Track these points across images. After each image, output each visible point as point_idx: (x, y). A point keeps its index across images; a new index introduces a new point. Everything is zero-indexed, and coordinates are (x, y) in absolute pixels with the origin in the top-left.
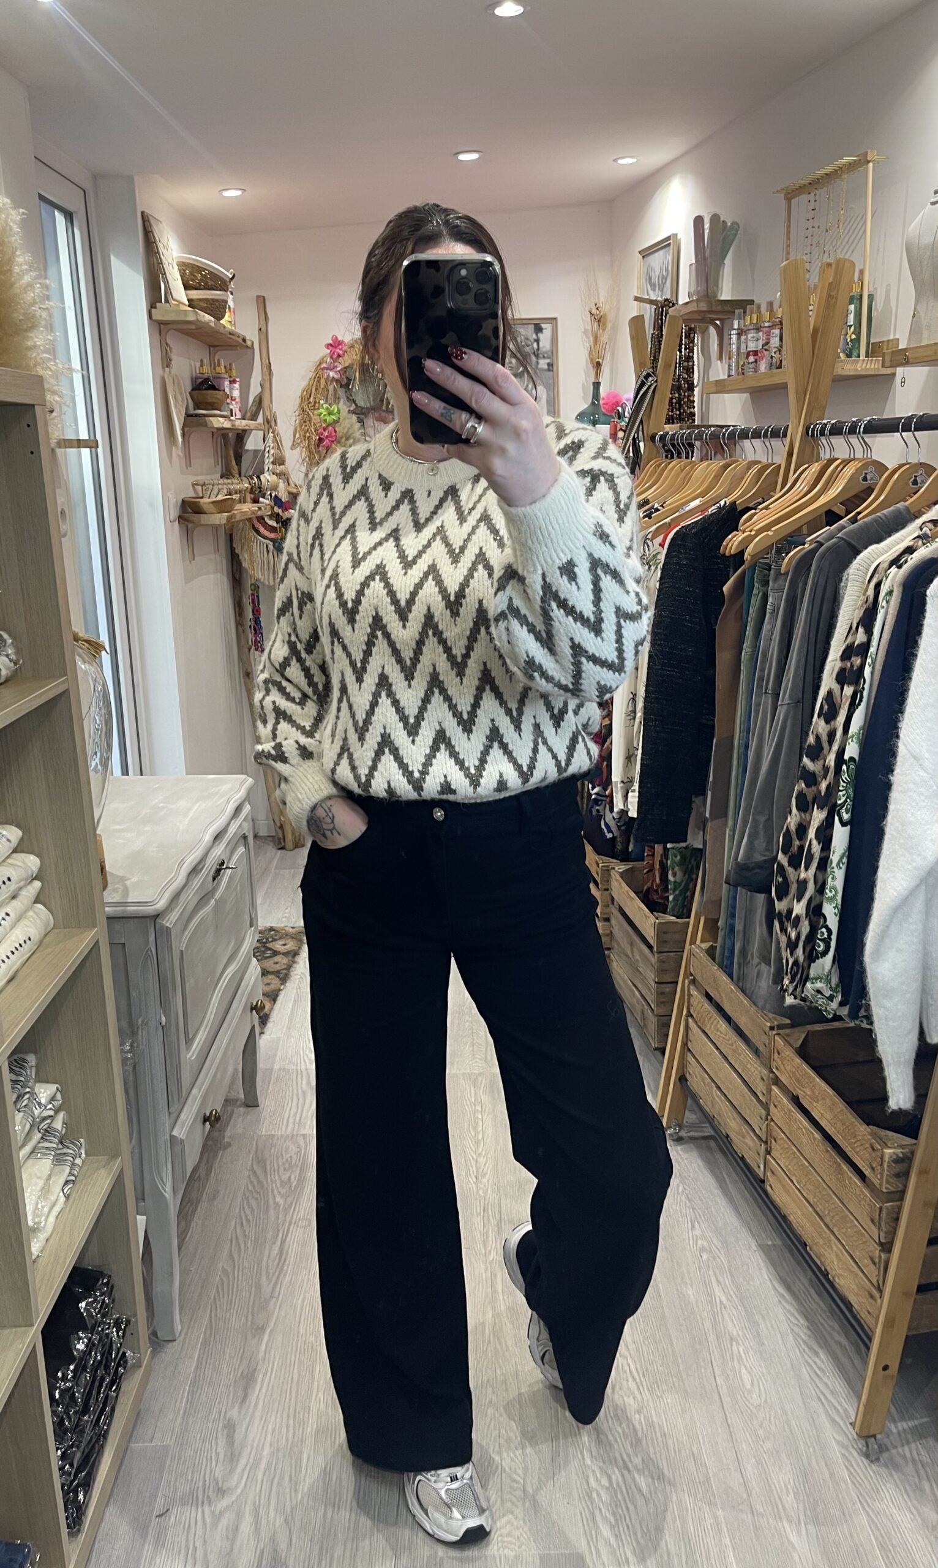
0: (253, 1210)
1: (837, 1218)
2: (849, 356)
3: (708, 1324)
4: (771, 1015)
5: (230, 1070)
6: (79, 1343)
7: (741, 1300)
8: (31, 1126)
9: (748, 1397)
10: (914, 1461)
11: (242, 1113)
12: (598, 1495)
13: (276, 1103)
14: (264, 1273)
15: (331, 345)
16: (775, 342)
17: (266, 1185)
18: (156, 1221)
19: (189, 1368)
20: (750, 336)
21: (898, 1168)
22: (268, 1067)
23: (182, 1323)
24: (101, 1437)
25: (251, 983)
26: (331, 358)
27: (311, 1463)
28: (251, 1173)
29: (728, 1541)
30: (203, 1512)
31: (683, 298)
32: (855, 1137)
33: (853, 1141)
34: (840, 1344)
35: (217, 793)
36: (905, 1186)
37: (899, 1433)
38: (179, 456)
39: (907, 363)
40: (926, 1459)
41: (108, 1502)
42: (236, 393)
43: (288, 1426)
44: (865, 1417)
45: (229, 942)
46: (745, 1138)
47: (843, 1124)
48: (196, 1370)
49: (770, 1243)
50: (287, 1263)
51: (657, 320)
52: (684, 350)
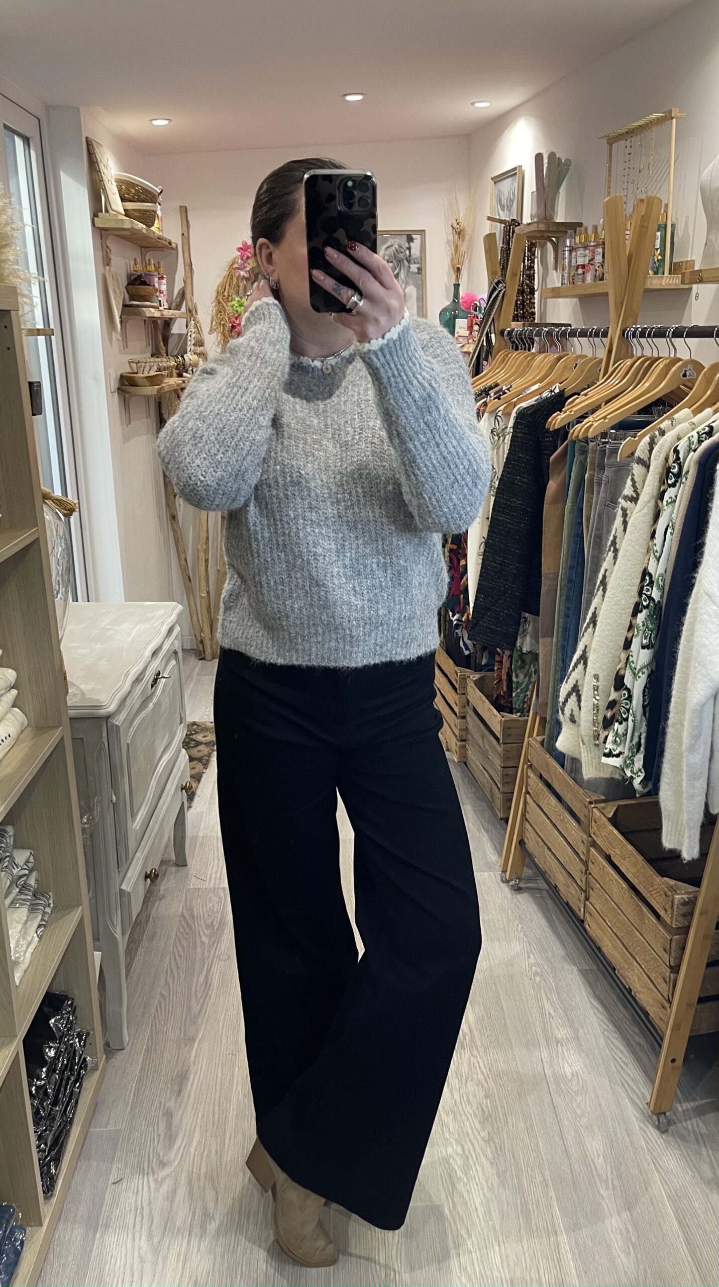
0: (183, 948)
1: (638, 948)
2: (656, 273)
3: (539, 1030)
4: (590, 793)
5: (165, 839)
6: (50, 1051)
7: (565, 1013)
8: (11, 882)
9: (569, 1085)
10: (694, 1130)
11: (174, 871)
12: (454, 1160)
13: (201, 863)
14: (193, 996)
15: (240, 248)
16: (598, 258)
17: (194, 928)
18: (110, 957)
19: (134, 1069)
20: (579, 253)
21: (685, 910)
22: (195, 834)
23: (129, 1035)
24: (68, 1123)
25: (182, 769)
26: (242, 259)
27: (232, 1141)
28: (182, 919)
29: (552, 1194)
30: (148, 1181)
31: (526, 219)
32: (652, 886)
33: (651, 889)
34: (639, 1044)
35: (153, 617)
36: (690, 923)
37: (683, 1111)
38: (118, 340)
39: (700, 281)
40: (704, 1130)
42: (164, 288)
43: (214, 1112)
44: (657, 1100)
45: (164, 736)
46: (568, 887)
47: (644, 876)
48: (141, 1071)
49: (588, 968)
50: (212, 988)
51: (505, 236)
52: (526, 261)
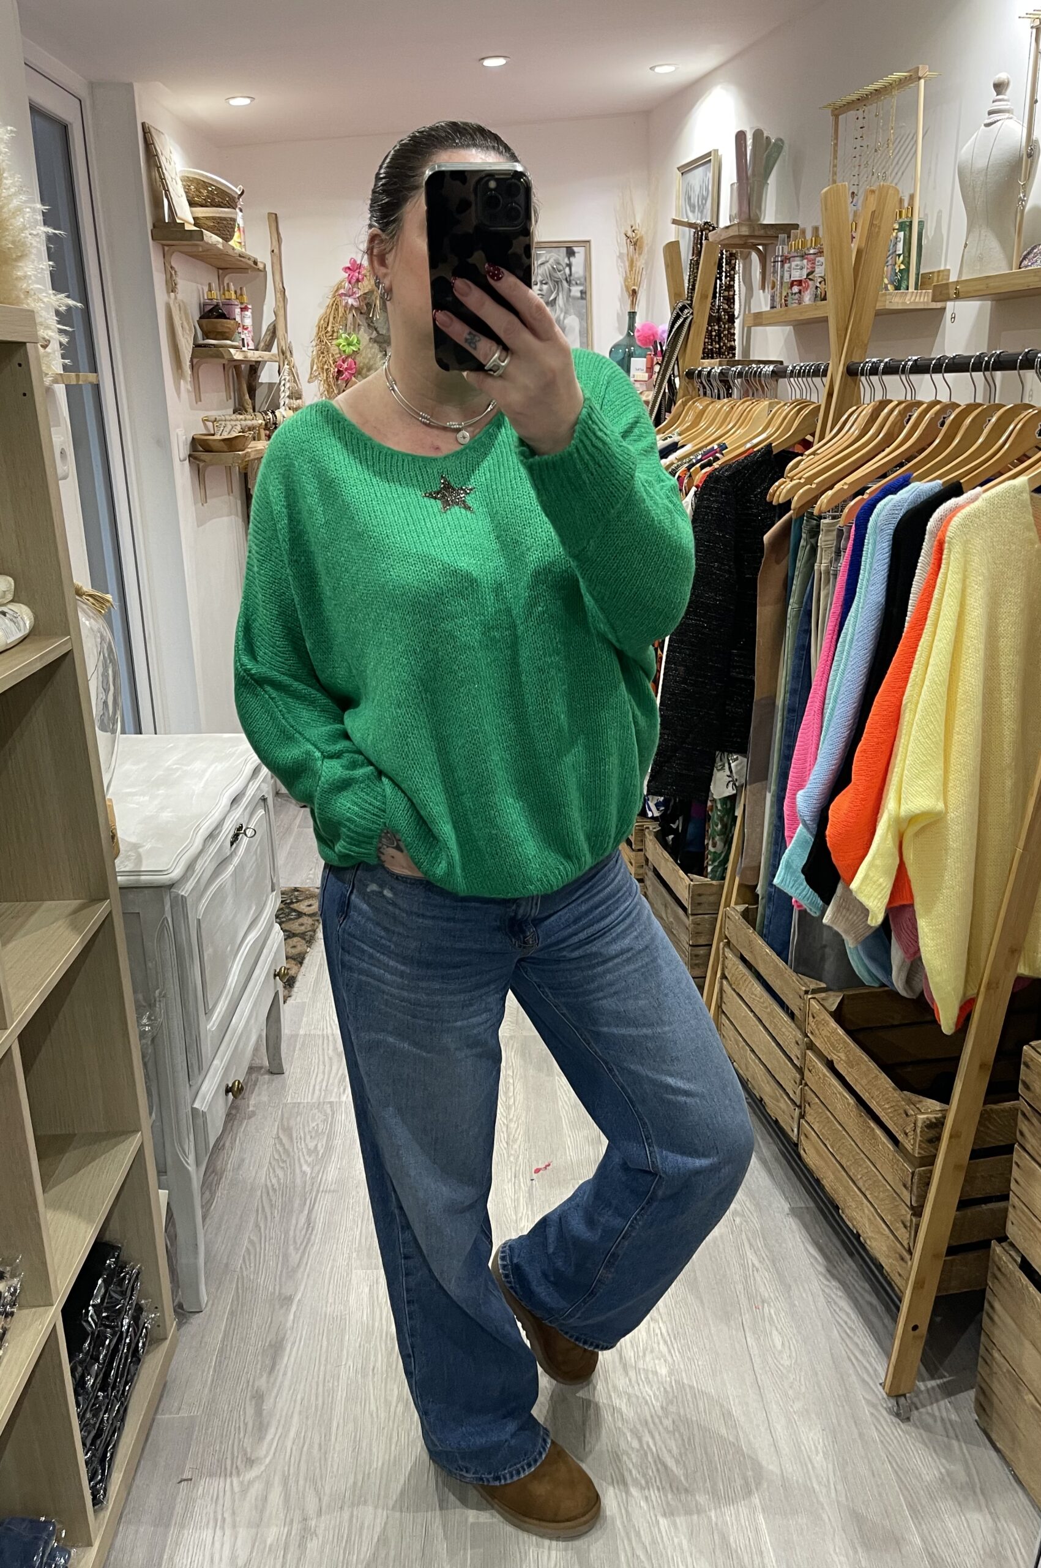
0: (279, 1180)
1: (870, 1182)
2: (897, 288)
3: (740, 1287)
4: (806, 979)
5: (254, 1039)
7: (774, 1262)
9: (779, 1359)
10: (942, 1419)
11: (266, 1081)
13: (301, 1069)
14: (291, 1242)
15: (349, 268)
16: (820, 271)
17: (292, 1154)
18: (179, 1194)
19: (215, 1338)
20: (794, 264)
21: (932, 1134)
22: (293, 1033)
23: (208, 1294)
25: (275, 949)
26: (349, 282)
28: (276, 1140)
30: (232, 1485)
31: (724, 222)
32: (888, 1102)
33: (887, 1106)
34: (870, 1304)
35: (234, 753)
36: (936, 1149)
37: (928, 1391)
38: (188, 390)
39: (958, 296)
40: (955, 1418)
41: (135, 1475)
42: (248, 322)
43: (317, 1395)
44: (894, 1377)
45: (250, 908)
46: (777, 1101)
47: (878, 1089)
49: (803, 1205)
50: (314, 1232)
51: (695, 244)
52: (723, 278)
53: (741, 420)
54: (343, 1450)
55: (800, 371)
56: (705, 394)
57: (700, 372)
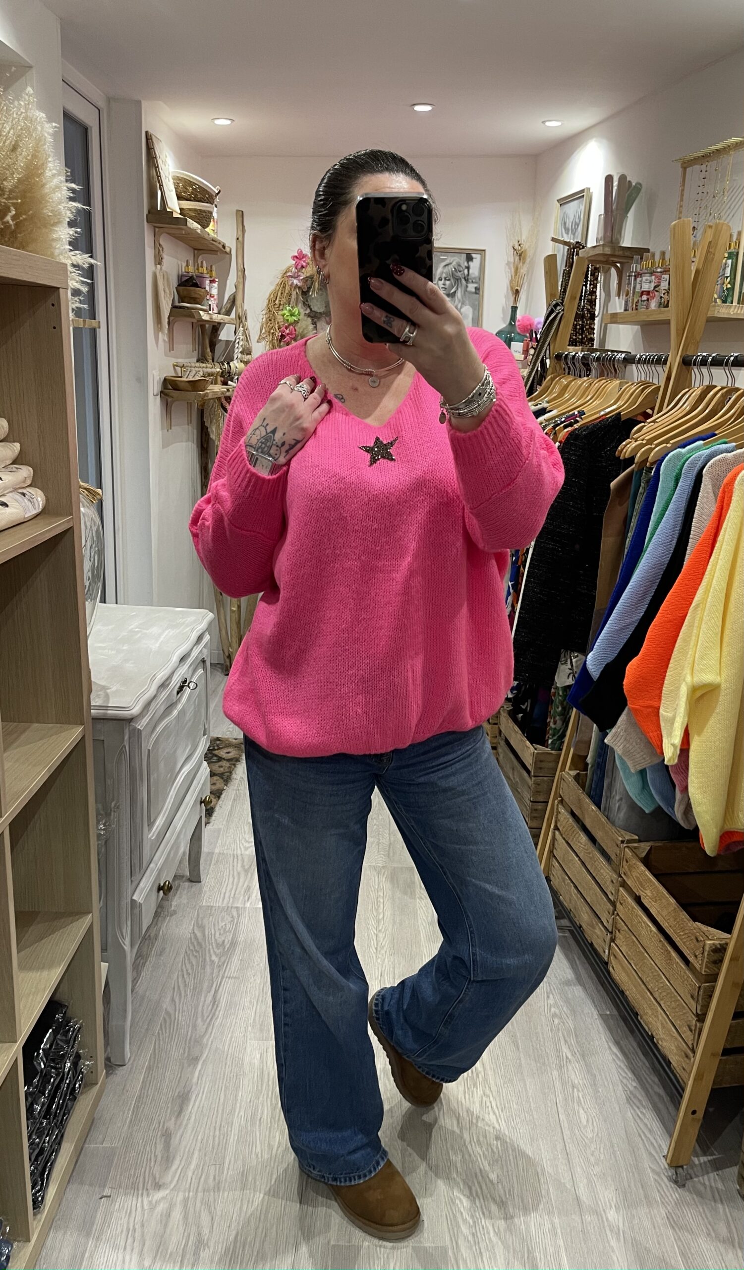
0: (192, 965)
1: (664, 994)
2: (723, 301)
3: (555, 1074)
4: (623, 832)
5: (180, 851)
7: (583, 1056)
9: (584, 1133)
10: (711, 1187)
11: (187, 887)
13: (215, 879)
14: (199, 1016)
15: (296, 257)
16: (664, 285)
17: (204, 946)
18: (116, 968)
19: (136, 1086)
20: (644, 278)
21: (716, 957)
22: (211, 851)
23: (131, 1051)
25: (202, 782)
26: (296, 268)
28: (192, 935)
29: (562, 1244)
30: (142, 1202)
31: (591, 242)
32: (684, 931)
33: (681, 933)
34: (659, 1095)
35: (183, 623)
36: (718, 970)
37: (701, 1165)
38: (164, 340)
40: (721, 1186)
41: (64, 1192)
42: (215, 291)
43: (214, 1137)
44: (674, 1153)
45: (186, 747)
46: (594, 928)
47: (675, 920)
48: (141, 1089)
50: (219, 1009)
51: (568, 258)
52: (588, 285)
53: (597, 395)
54: (234, 1181)
55: (646, 359)
56: (569, 374)
57: (566, 355)
